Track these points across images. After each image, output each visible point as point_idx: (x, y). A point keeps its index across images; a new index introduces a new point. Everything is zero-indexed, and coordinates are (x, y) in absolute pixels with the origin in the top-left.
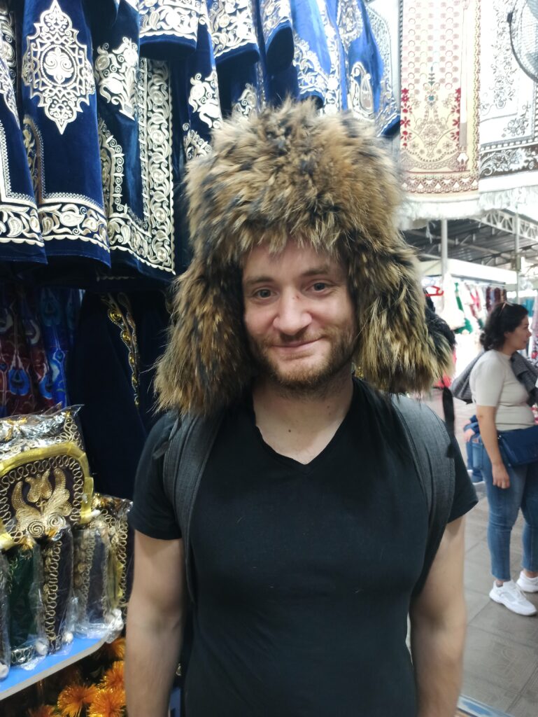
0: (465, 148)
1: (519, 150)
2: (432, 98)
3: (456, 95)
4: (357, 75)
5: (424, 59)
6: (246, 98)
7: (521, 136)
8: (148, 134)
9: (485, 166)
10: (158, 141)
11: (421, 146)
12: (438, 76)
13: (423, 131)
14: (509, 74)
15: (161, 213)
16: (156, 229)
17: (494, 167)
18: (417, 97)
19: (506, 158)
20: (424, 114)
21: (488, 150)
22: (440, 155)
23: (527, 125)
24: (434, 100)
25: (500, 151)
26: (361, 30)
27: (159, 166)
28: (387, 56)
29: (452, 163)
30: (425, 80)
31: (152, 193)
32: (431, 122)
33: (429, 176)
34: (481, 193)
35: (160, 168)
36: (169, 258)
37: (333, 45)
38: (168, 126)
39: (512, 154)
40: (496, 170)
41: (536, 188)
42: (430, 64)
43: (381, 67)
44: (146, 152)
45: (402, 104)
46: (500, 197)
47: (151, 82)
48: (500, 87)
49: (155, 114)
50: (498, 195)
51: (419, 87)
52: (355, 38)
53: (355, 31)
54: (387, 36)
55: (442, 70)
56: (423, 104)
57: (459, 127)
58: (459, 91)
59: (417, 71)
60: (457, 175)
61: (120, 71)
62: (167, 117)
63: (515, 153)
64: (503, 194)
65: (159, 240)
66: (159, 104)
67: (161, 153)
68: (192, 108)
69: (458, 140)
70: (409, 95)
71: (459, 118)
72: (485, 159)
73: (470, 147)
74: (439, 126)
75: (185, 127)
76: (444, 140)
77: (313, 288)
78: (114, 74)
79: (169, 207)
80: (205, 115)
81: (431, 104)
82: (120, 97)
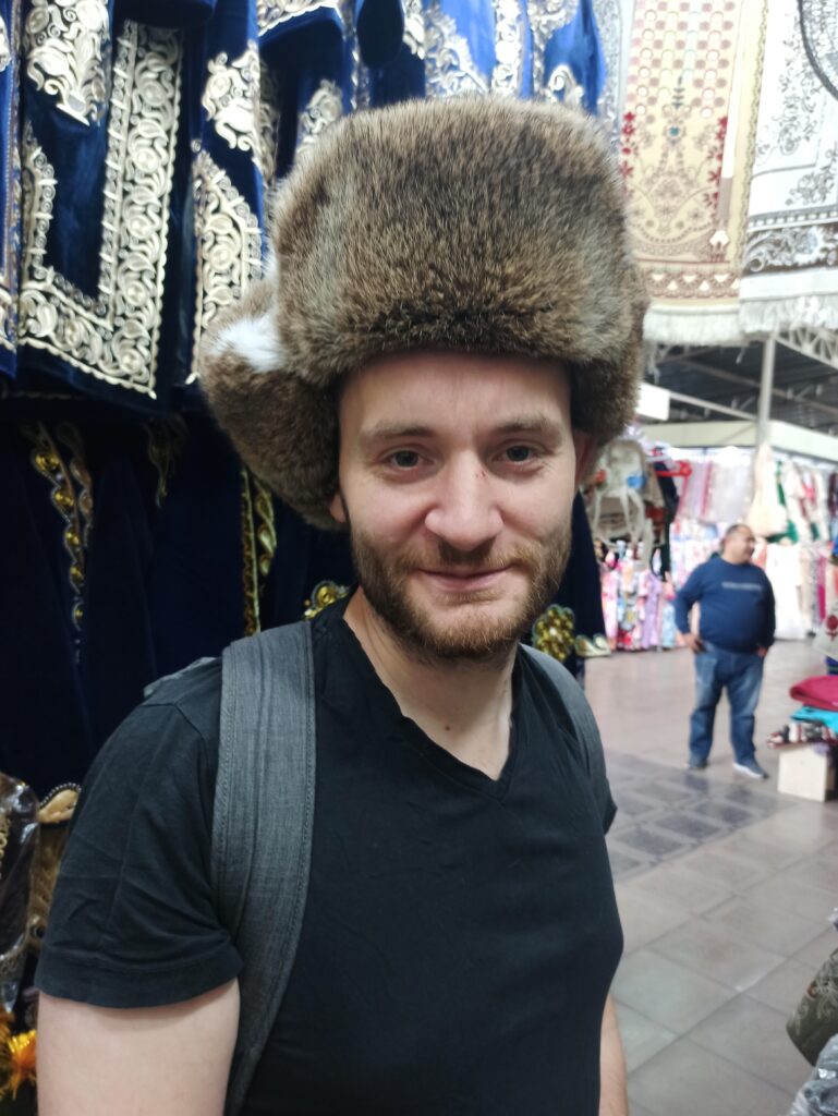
0: (726, 222)
1: (814, 231)
2: (675, 131)
3: (718, 129)
4: (559, 87)
5: (667, 62)
6: (318, 104)
7: (819, 204)
8: (127, 153)
9: (753, 255)
10: (147, 167)
11: (650, 214)
12: (690, 94)
13: (655, 187)
14: (808, 94)
15: (137, 289)
16: (124, 316)
17: (768, 257)
18: (651, 128)
19: (790, 243)
20: (660, 158)
21: (760, 226)
22: (681, 232)
23: (832, 186)
24: (680, 135)
25: (780, 230)
26: (574, 12)
27: (143, 209)
28: (614, 58)
29: (700, 247)
30: (666, 98)
31: (124, 254)
32: (670, 174)
33: (659, 266)
34: (743, 302)
35: (145, 213)
36: (145, 370)
37: (513, 32)
38: (168, 144)
39: (801, 235)
40: (770, 262)
41: (834, 298)
42: (678, 73)
43: (602, 75)
44: (120, 184)
45: (623, 138)
46: (774, 311)
47: (142, 65)
48: (791, 115)
49: (144, 120)
50: (770, 306)
51: (655, 110)
52: (562, 24)
53: (562, 13)
54: (617, 22)
55: (698, 83)
56: (660, 141)
57: (718, 184)
58: (724, 122)
59: (654, 82)
60: (707, 268)
61: (65, 35)
62: (167, 126)
63: (805, 235)
64: (779, 305)
65: (127, 335)
66: (156, 105)
67: (150, 187)
68: (206, 112)
69: (716, 206)
70: (634, 124)
71: (720, 169)
72: (755, 242)
73: (735, 221)
74: (684, 181)
75: (195, 145)
76: (691, 206)
77: (505, 456)
78: (53, 41)
79: (154, 281)
80: (227, 125)
81: (674, 142)
82: (61, 82)
